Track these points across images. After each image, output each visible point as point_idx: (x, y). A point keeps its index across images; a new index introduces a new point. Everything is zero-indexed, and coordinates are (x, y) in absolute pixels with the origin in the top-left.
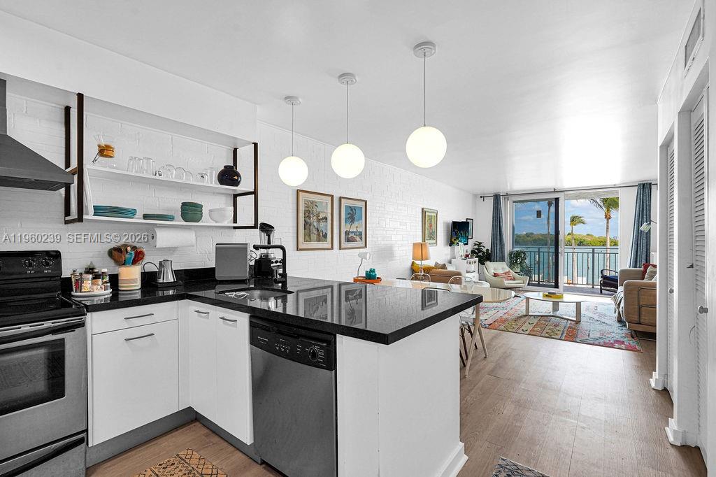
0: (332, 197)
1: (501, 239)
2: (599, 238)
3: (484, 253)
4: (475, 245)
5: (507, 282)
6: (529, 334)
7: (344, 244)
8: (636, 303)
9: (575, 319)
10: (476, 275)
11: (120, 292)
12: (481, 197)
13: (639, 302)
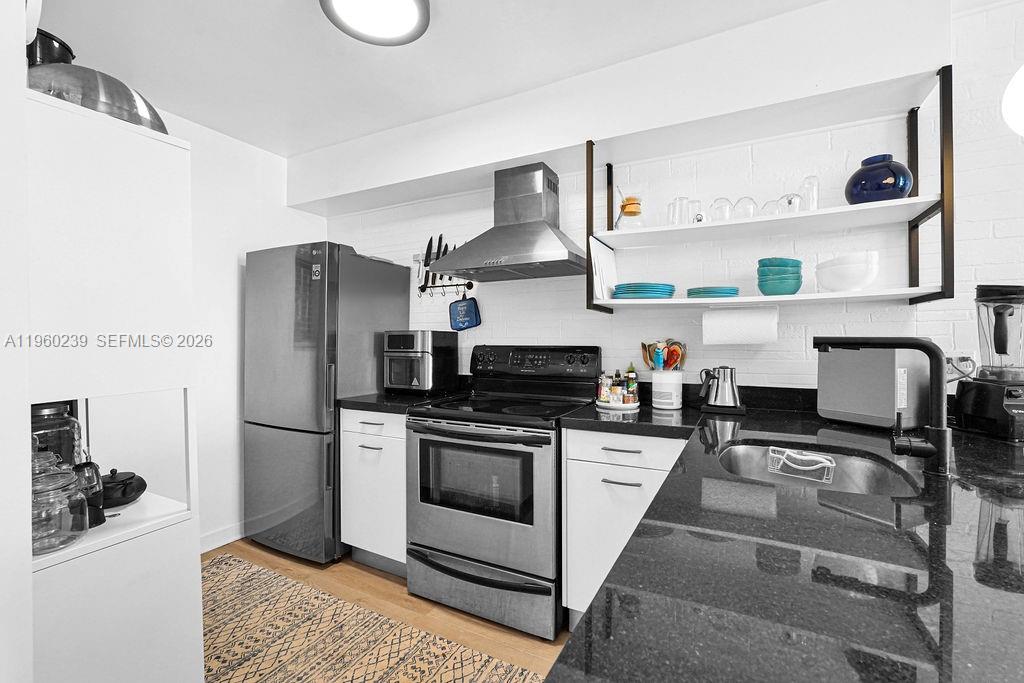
11: (654, 411)
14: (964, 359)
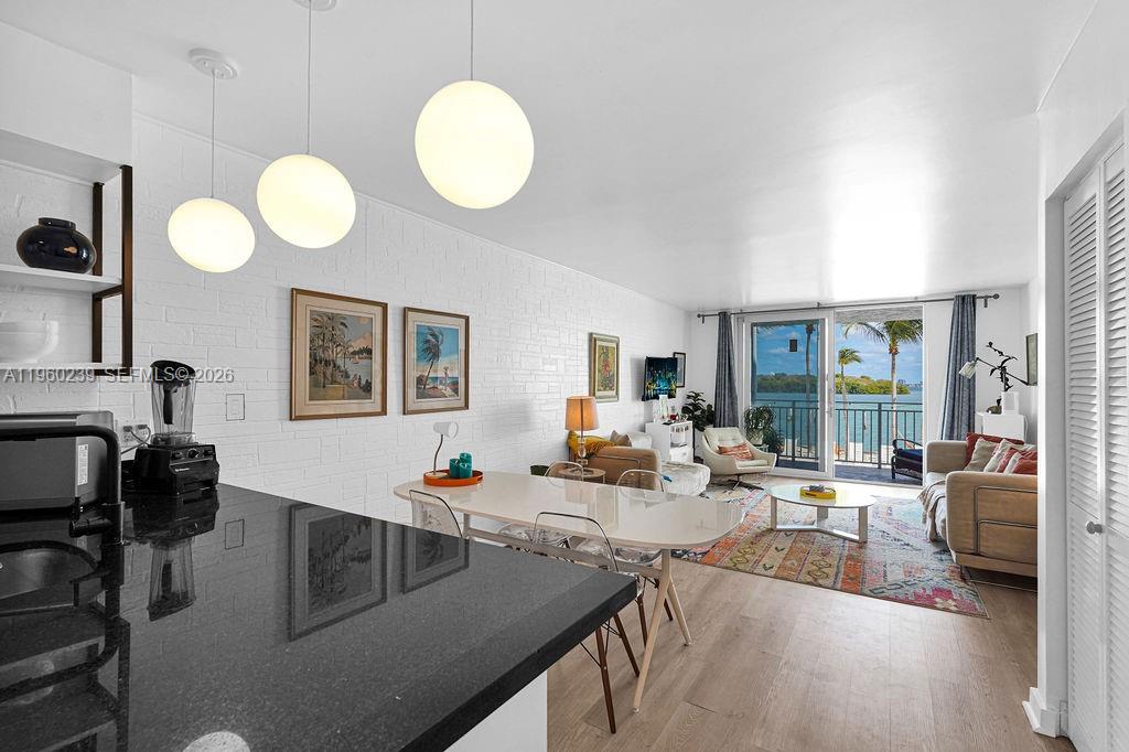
0: (384, 306)
1: (732, 389)
2: (879, 382)
3: (703, 411)
4: (689, 397)
5: (741, 463)
6: (775, 577)
7: (413, 403)
8: (971, 515)
9: (857, 538)
10: (689, 450)
12: (699, 316)
13: (975, 515)
14: (142, 427)
